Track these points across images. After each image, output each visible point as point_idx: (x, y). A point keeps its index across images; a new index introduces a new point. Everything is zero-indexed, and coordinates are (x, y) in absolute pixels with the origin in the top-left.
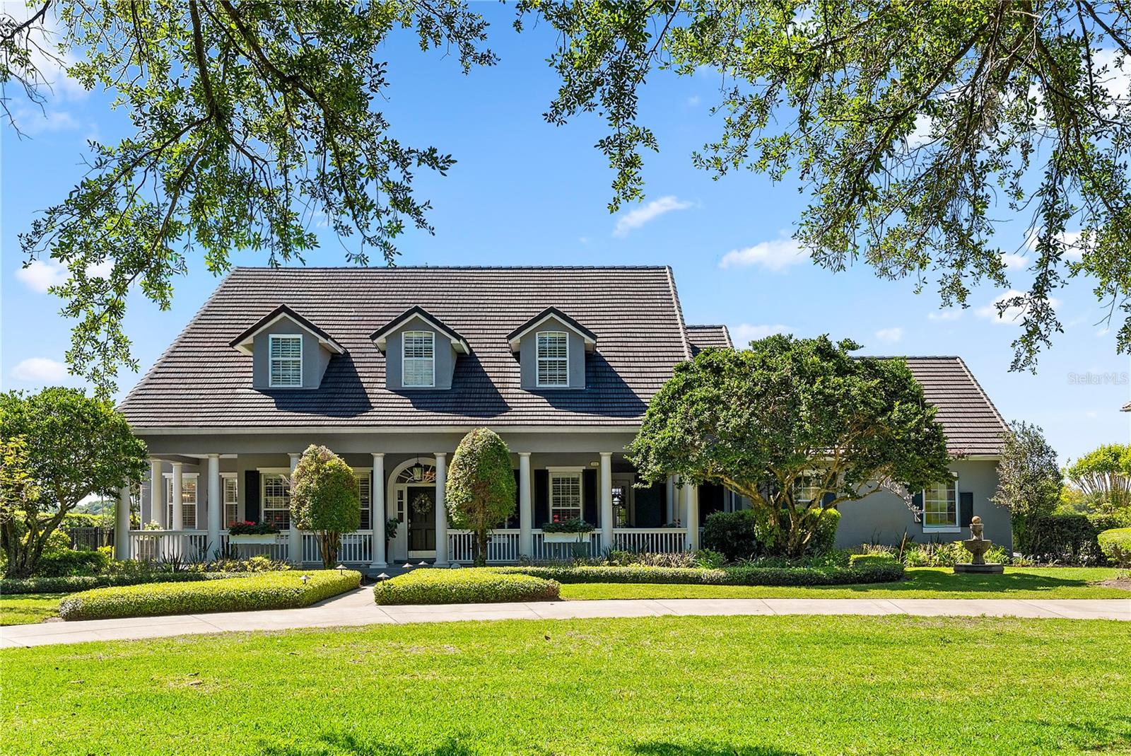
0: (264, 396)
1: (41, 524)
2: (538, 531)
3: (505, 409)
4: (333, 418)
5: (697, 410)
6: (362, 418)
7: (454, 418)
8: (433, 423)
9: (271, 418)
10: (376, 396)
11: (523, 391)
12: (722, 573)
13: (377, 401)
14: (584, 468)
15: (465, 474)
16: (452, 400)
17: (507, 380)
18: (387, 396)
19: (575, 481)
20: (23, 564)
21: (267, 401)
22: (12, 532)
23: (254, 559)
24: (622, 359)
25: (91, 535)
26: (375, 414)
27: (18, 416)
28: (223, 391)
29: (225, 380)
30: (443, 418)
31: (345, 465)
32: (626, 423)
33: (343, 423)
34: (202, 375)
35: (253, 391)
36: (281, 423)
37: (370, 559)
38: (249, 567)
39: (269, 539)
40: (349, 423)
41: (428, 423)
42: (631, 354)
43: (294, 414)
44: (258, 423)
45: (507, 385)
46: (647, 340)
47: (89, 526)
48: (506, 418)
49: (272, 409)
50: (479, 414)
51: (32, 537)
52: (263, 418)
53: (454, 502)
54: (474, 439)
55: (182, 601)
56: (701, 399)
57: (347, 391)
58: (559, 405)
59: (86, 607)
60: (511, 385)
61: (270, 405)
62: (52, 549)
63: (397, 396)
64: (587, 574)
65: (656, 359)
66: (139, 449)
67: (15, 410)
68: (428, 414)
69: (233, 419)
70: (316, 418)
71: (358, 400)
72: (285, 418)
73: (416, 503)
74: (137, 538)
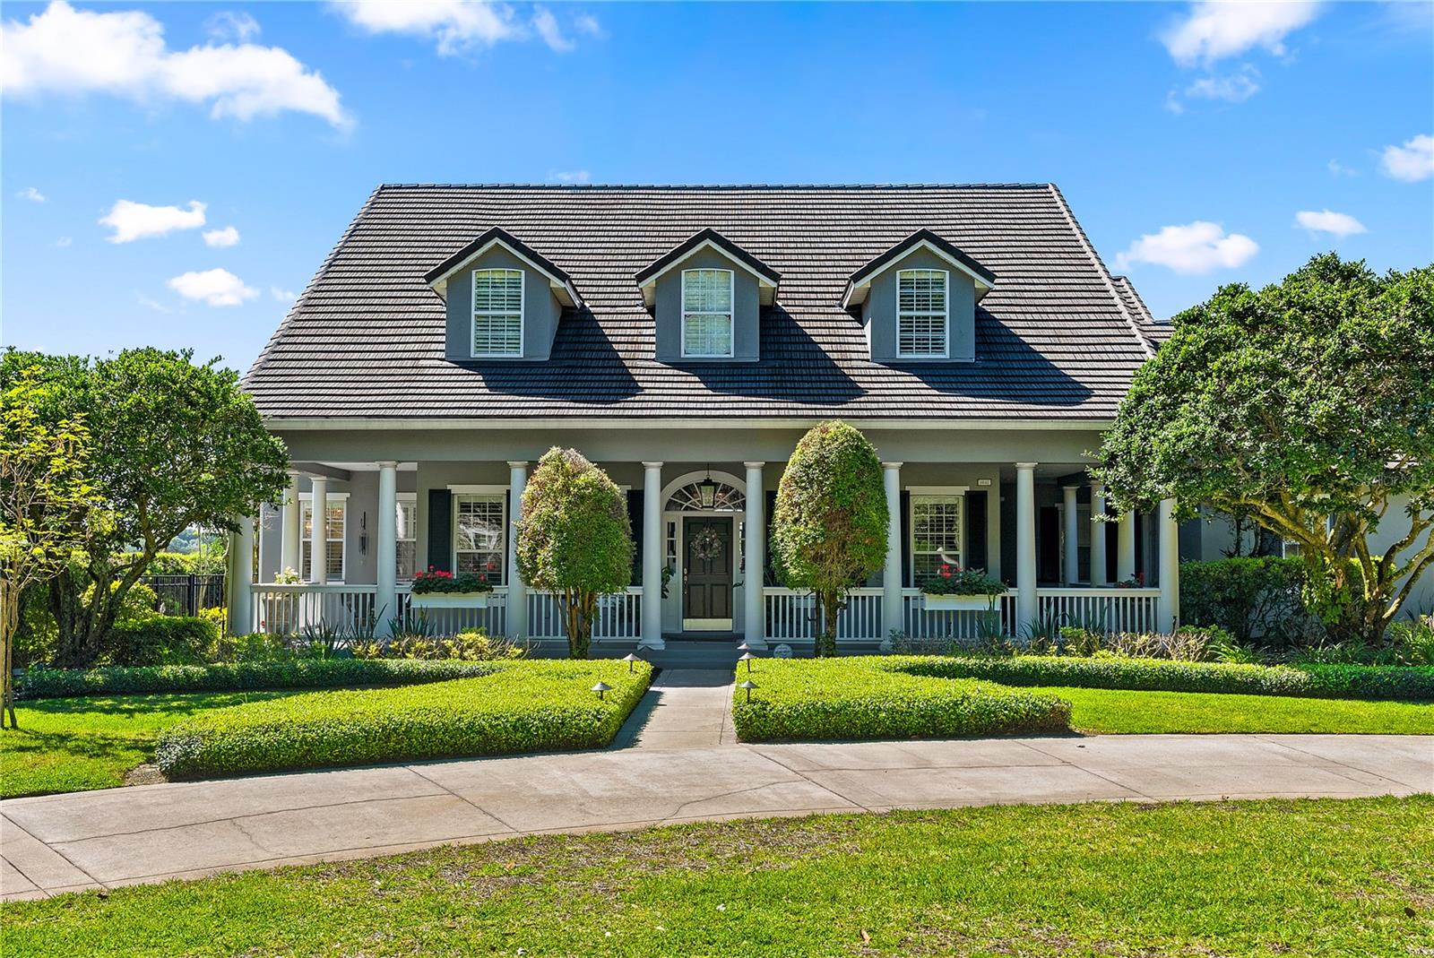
0: (465, 371)
1: (114, 573)
2: (913, 592)
3: (856, 392)
4: (582, 405)
5: (1240, 387)
6: (627, 405)
7: (777, 405)
8: (745, 413)
9: (481, 405)
10: (642, 371)
11: (877, 365)
12: (1302, 675)
13: (645, 378)
14: (968, 488)
15: (811, 498)
16: (766, 378)
17: (847, 347)
18: (659, 372)
19: (952, 508)
20: (83, 642)
21: (470, 378)
22: (67, 586)
23: (462, 636)
24: (1021, 317)
25: (183, 588)
26: (647, 398)
27: (81, 392)
28: (399, 363)
29: (401, 347)
30: (759, 405)
31: (608, 482)
32: (1065, 414)
33: (598, 412)
34: (364, 339)
35: (445, 364)
36: (498, 412)
37: (638, 634)
38: (454, 649)
39: (477, 601)
40: (609, 412)
41: (737, 413)
42: (1033, 309)
43: (517, 398)
44: (461, 412)
45: (849, 355)
46: (1052, 287)
47: (178, 571)
48: (863, 406)
49: (480, 391)
50: (816, 399)
51: (98, 594)
52: (468, 404)
53: (792, 544)
54: (824, 439)
55: (388, 737)
56: (1246, 369)
57: (594, 363)
58: (942, 386)
59: (209, 753)
60: (854, 356)
61: (475, 384)
62: (129, 613)
63: (676, 372)
64: (1035, 670)
65: (1076, 317)
66: (275, 451)
67: (77, 383)
68: (732, 398)
69: (420, 405)
70: (553, 404)
71: (615, 378)
72: (504, 405)
73: (696, 544)
74: (263, 595)
